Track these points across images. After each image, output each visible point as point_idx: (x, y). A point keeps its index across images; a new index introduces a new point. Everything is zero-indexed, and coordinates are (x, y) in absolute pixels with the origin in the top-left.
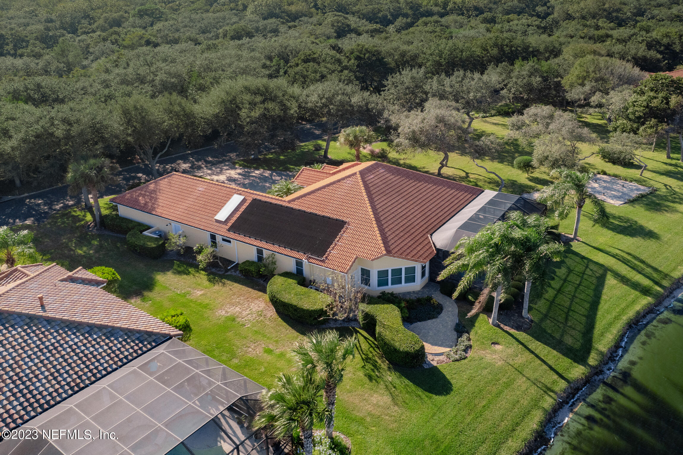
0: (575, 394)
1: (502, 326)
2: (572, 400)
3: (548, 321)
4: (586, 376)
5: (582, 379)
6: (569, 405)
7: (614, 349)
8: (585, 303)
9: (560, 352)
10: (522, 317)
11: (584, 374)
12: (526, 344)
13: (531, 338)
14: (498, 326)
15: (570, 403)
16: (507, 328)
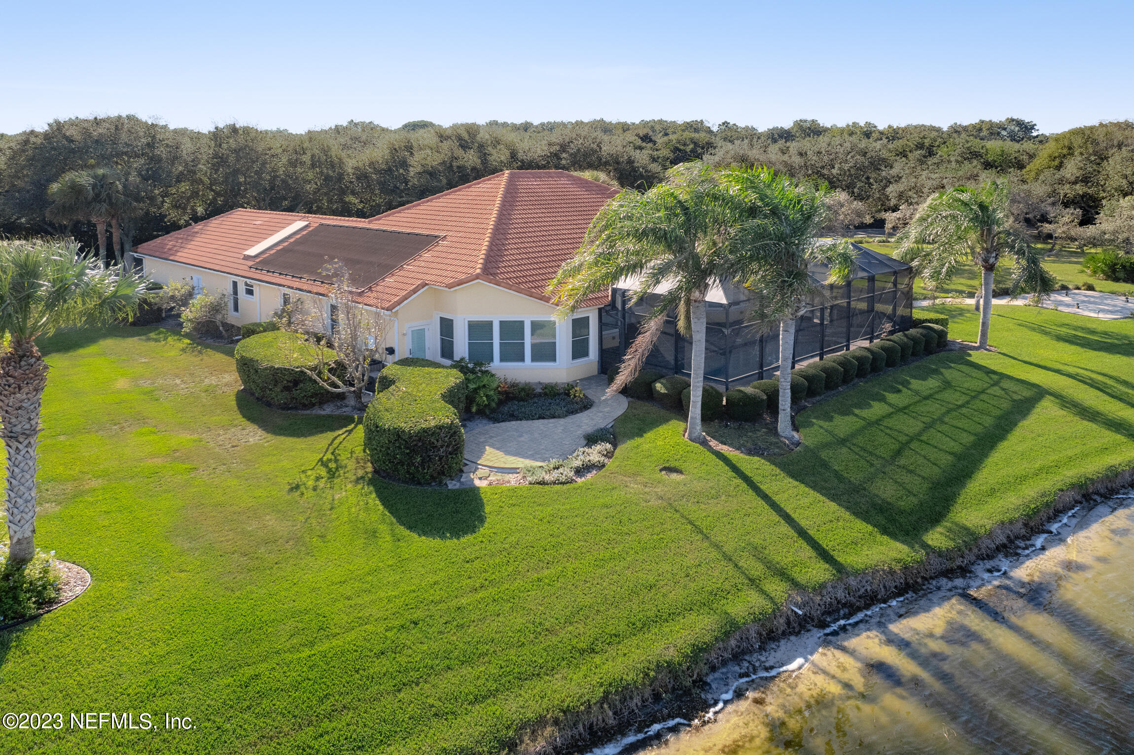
0: (859, 609)
1: (713, 443)
2: (842, 622)
3: (844, 450)
4: (906, 568)
5: (892, 572)
6: (828, 630)
7: (1019, 528)
8: (965, 435)
9: (848, 508)
10: (776, 434)
11: (899, 561)
12: (756, 479)
13: (778, 471)
14: (704, 443)
15: (834, 627)
16: (724, 449)
